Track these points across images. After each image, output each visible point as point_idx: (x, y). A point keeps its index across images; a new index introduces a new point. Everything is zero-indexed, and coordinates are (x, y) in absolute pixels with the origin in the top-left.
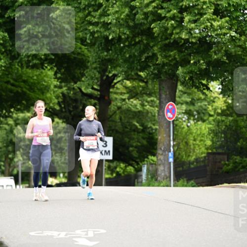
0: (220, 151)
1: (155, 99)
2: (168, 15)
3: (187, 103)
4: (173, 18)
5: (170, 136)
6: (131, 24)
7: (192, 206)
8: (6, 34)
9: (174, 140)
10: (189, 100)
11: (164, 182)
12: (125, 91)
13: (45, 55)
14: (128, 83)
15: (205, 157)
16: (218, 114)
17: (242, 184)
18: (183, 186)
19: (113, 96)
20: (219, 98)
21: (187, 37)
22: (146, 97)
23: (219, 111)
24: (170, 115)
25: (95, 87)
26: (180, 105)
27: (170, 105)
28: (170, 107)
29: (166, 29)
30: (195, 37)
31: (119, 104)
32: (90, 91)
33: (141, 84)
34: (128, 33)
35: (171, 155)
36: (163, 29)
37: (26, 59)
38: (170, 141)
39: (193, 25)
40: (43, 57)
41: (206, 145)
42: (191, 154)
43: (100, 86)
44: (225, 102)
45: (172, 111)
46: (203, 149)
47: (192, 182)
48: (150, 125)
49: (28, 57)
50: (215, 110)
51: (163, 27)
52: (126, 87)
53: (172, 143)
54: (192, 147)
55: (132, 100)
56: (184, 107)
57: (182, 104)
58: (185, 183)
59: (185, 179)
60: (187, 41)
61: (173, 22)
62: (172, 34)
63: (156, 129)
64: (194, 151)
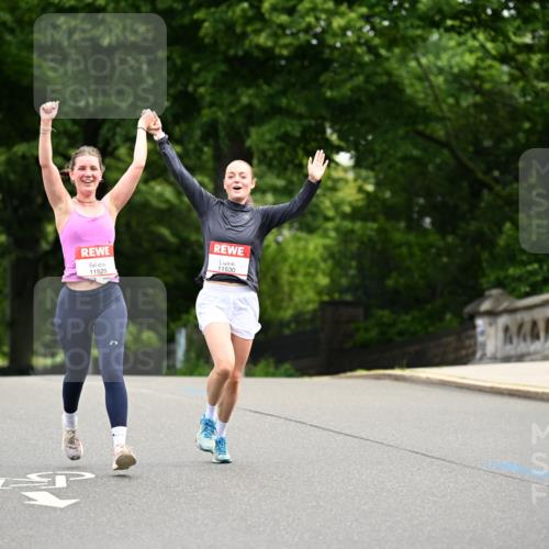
0: (348, 297)
1: (206, 180)
7: (286, 419)
10: (280, 183)
15: (315, 311)
16: (345, 216)
17: (397, 372)
18: (267, 375)
20: (346, 181)
21: (270, 43)
23: (347, 209)
29: (230, 27)
36: (221, 26)
39: (284, 18)
41: (316, 284)
42: (285, 304)
44: (361, 190)
46: (311, 294)
47: (287, 366)
50: (336, 206)
51: (223, 21)
54: (286, 289)
55: (152, 184)
58: (272, 369)
59: (271, 360)
62: (244, 35)
64: (290, 297)
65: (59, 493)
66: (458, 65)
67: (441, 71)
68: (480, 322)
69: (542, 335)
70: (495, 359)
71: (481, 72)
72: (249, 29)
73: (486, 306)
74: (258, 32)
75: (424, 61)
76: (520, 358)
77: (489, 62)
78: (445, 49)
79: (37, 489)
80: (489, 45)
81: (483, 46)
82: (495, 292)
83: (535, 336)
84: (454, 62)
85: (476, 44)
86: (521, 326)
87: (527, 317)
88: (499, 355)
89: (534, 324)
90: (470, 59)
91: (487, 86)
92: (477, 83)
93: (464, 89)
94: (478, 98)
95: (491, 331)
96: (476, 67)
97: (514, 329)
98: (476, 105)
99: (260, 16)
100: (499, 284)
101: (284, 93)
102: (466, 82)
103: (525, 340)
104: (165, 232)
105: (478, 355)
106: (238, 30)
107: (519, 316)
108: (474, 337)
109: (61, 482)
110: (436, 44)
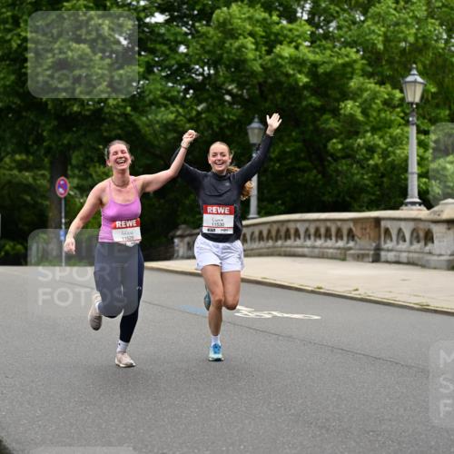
1: (46, 173)
3: (80, 177)
5: (61, 213)
9: (66, 217)
12: (13, 165)
14: (18, 157)
21: (79, 110)
22: (36, 171)
24: (61, 190)
26: (71, 180)
27: (62, 180)
28: (62, 182)
29: (60, 102)
30: (88, 110)
31: (9, 178)
33: (31, 158)
34: (18, 102)
38: (61, 218)
45: (64, 187)
48: (40, 201)
52: (15, 161)
53: (63, 221)
55: (24, 172)
56: (76, 181)
57: (74, 176)
60: (80, 113)
62: (66, 107)
63: (47, 206)
66: (166, 119)
67: (158, 122)
68: (176, 240)
70: (183, 258)
71: (177, 123)
72: (68, 104)
73: (179, 233)
74: (73, 105)
75: (150, 117)
77: (179, 118)
78: (160, 112)
80: (181, 110)
81: (177, 111)
82: (183, 226)
84: (165, 117)
85: (174, 109)
88: (185, 255)
90: (172, 117)
92: (175, 128)
93: (169, 131)
94: (175, 135)
95: (181, 244)
96: (175, 120)
98: (174, 138)
100: (185, 222)
101: (85, 135)
102: (170, 128)
104: (28, 198)
105: (176, 255)
106: (64, 104)
108: (173, 247)
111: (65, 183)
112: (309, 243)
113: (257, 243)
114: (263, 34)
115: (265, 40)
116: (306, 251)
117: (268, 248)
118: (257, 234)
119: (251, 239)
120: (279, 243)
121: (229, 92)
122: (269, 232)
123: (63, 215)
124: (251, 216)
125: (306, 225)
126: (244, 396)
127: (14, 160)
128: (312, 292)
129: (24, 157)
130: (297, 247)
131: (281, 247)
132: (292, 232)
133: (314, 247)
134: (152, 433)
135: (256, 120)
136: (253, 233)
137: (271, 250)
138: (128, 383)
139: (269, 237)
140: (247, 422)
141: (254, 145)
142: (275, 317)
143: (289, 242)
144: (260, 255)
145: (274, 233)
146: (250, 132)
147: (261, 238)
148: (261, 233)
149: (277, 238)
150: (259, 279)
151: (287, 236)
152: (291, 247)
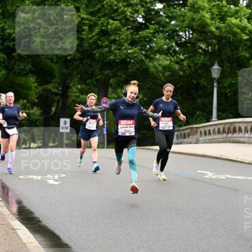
2: (103, 45)
3: (115, 98)
4: (106, 46)
6: (81, 50)
8: (5, 56)
9: (107, 121)
10: (116, 96)
11: (101, 146)
12: (77, 91)
13: (30, 69)
14: (79, 86)
17: (148, 147)
19: (70, 94)
21: (114, 58)
25: (60, 88)
26: (110, 100)
27: (104, 99)
28: (105, 101)
29: (103, 54)
30: (119, 59)
31: (74, 98)
32: (56, 90)
33: (88, 87)
34: (79, 55)
35: (105, 129)
37: (18, 71)
39: (117, 52)
40: (28, 70)
43: (63, 87)
45: (106, 103)
49: (19, 70)
51: (101, 53)
53: (105, 122)
57: (112, 98)
60: (114, 61)
61: (107, 49)
62: (107, 57)
65: (56, 180)
66: (164, 64)
67: (160, 65)
69: (187, 137)
71: (171, 66)
72: (108, 55)
74: (110, 56)
75: (155, 63)
76: (181, 143)
77: (172, 63)
78: (160, 60)
79: (50, 179)
80: (172, 59)
81: (170, 59)
83: (185, 138)
84: (163, 63)
85: (168, 58)
86: (181, 135)
87: (182, 132)
88: (175, 142)
89: (185, 134)
90: (168, 62)
91: (173, 69)
92: (170, 69)
93: (166, 70)
94: (169, 73)
96: (170, 65)
97: (179, 136)
98: (169, 75)
99: (110, 51)
103: (182, 138)
106: (105, 56)
107: (181, 132)
109: (56, 177)
110: (158, 59)
111: (107, 101)
112: (247, 135)
113: (217, 135)
114: (218, 13)
115: (219, 16)
116: (245, 140)
117: (224, 138)
118: (217, 130)
119: (213, 133)
120: (230, 135)
121: (201, 48)
122: (224, 129)
123: (105, 119)
124: (213, 120)
125: (246, 125)
126: (210, 224)
127: (77, 88)
128: (249, 164)
129: (84, 86)
130: (240, 137)
131: (231, 138)
132: (237, 129)
133: (250, 138)
134: (157, 244)
135: (216, 64)
136: (214, 130)
137: (225, 139)
138: (143, 215)
139: (224, 132)
140: (211, 238)
141: (215, 78)
142: (227, 178)
143: (235, 135)
144: (219, 142)
145: (226, 129)
146: (212, 71)
147: (219, 132)
148: (219, 129)
149: (229, 132)
150: (218, 156)
151: (234, 131)
152: (236, 137)
